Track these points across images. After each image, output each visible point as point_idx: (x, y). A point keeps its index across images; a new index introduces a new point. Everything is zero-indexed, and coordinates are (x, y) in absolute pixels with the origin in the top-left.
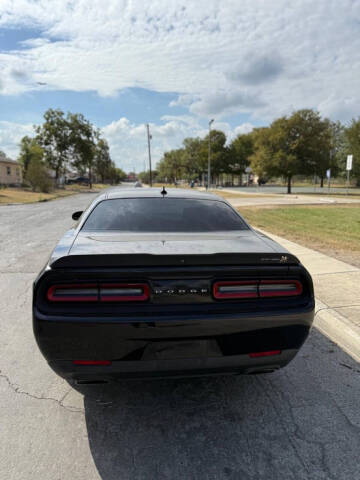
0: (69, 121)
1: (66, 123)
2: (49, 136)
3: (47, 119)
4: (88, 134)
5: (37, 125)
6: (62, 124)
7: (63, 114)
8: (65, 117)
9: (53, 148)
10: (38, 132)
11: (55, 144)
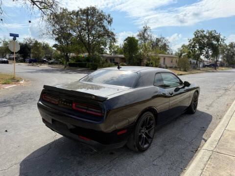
0: (207, 35)
1: (205, 36)
2: (195, 43)
3: (195, 35)
4: (218, 40)
5: (190, 39)
6: (204, 37)
7: (204, 31)
8: (205, 33)
9: (196, 49)
10: (189, 42)
11: (198, 47)
